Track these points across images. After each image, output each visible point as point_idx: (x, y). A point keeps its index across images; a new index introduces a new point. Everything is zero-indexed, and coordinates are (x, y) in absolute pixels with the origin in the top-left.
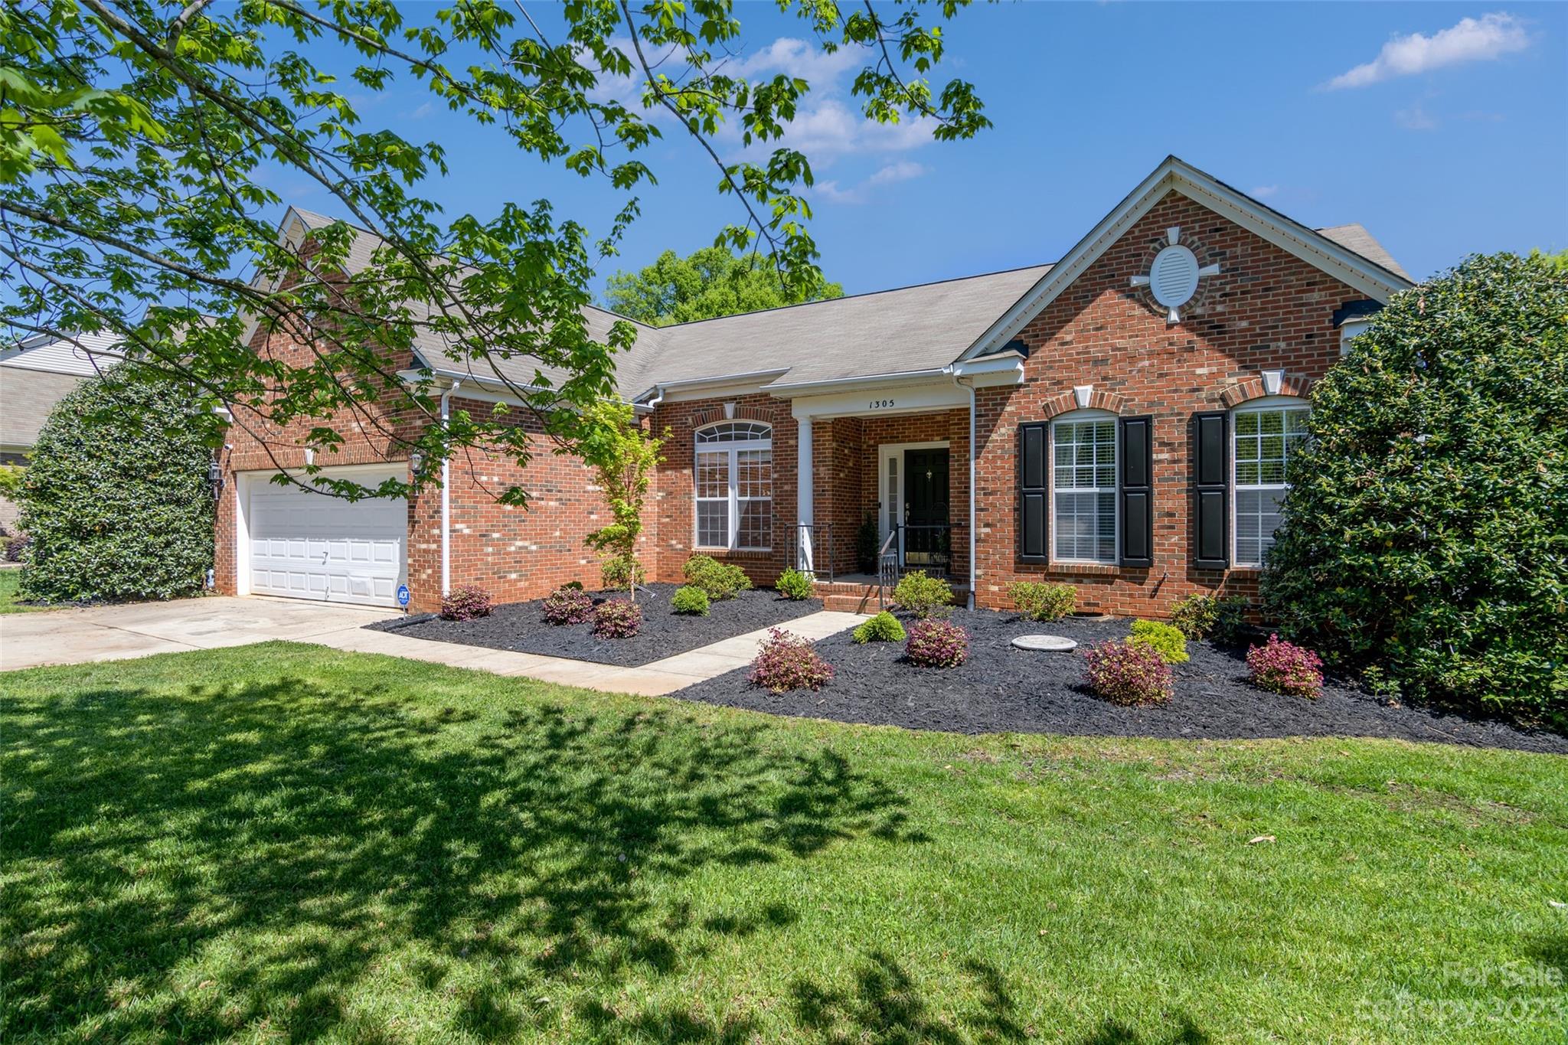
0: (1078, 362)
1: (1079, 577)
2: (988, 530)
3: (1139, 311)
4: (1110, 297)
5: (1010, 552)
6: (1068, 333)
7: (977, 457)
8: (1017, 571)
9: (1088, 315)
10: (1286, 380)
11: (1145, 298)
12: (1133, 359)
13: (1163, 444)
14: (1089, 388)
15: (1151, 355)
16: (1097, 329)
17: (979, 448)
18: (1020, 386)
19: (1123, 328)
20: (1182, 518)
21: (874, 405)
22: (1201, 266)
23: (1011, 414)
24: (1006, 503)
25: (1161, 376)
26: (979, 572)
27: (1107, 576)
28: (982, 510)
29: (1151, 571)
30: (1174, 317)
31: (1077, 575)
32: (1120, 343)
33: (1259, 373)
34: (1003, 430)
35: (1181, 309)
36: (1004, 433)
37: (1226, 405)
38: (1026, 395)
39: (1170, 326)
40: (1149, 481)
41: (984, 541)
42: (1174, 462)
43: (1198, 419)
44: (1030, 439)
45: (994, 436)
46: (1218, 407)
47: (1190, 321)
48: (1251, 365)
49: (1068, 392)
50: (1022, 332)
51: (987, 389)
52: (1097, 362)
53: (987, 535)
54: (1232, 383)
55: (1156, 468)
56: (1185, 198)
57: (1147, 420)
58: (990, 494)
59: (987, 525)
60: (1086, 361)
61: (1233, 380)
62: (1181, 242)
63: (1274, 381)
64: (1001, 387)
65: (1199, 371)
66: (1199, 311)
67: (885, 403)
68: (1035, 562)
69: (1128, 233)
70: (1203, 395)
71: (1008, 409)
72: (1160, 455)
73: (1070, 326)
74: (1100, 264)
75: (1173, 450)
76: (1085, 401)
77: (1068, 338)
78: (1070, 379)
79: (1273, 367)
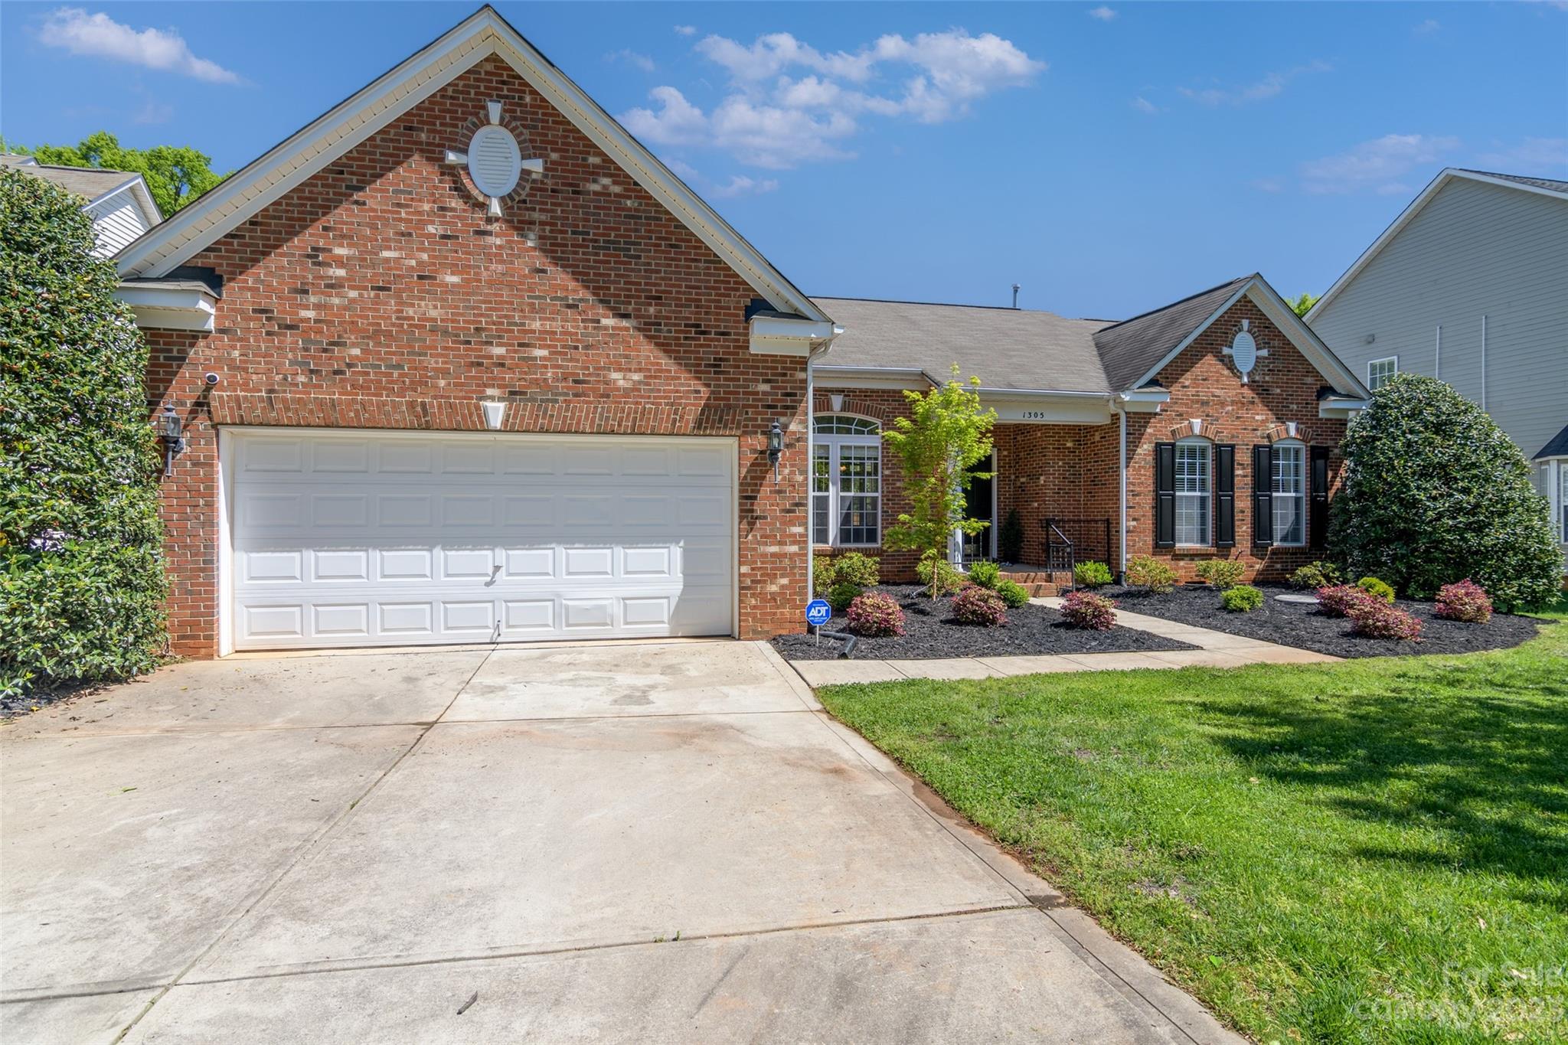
0: (1192, 401)
1: (1192, 556)
2: (1135, 523)
3: (1226, 372)
4: (1209, 359)
5: (1150, 540)
6: (1186, 379)
7: (1127, 467)
8: (1154, 554)
9: (1198, 369)
10: (1297, 429)
11: (1229, 363)
12: (1223, 404)
13: (1239, 464)
14: (1199, 420)
15: (1233, 403)
16: (1204, 380)
17: (1129, 459)
18: (1156, 414)
19: (1217, 381)
20: (1248, 513)
21: (1027, 415)
22: (1258, 349)
23: (1150, 434)
24: (1147, 502)
25: (1238, 418)
26: (1129, 556)
27: (1207, 555)
28: (1131, 507)
29: (1233, 550)
30: (1245, 380)
31: (1191, 555)
32: (1218, 392)
33: (1284, 423)
34: (1145, 446)
35: (1249, 374)
36: (1146, 448)
37: (1270, 441)
38: (1160, 422)
39: (1243, 385)
40: (1232, 490)
41: (1132, 532)
42: (1245, 476)
43: (1256, 447)
44: (1165, 455)
45: (1139, 451)
46: (1266, 442)
47: (1253, 385)
48: (1281, 419)
49: (1187, 422)
50: (1159, 373)
51: (1134, 413)
52: (1205, 403)
53: (1134, 527)
54: (1272, 427)
55: (1236, 479)
56: (1251, 302)
57: (1233, 447)
58: (1137, 495)
59: (1134, 520)
60: (1197, 402)
61: (1273, 425)
62: (1249, 331)
63: (1292, 426)
64: (1144, 413)
65: (1258, 417)
66: (1257, 378)
67: (1036, 415)
68: (1166, 547)
69: (1221, 316)
70: (1259, 433)
71: (1149, 430)
72: (1238, 472)
73: (1188, 375)
74: (1205, 334)
75: (1244, 469)
76: (1197, 431)
77: (1187, 383)
78: (1187, 412)
79: (1291, 420)
